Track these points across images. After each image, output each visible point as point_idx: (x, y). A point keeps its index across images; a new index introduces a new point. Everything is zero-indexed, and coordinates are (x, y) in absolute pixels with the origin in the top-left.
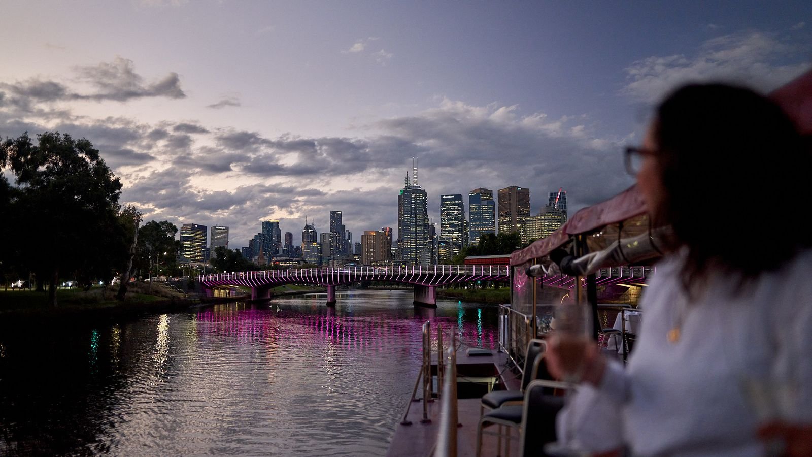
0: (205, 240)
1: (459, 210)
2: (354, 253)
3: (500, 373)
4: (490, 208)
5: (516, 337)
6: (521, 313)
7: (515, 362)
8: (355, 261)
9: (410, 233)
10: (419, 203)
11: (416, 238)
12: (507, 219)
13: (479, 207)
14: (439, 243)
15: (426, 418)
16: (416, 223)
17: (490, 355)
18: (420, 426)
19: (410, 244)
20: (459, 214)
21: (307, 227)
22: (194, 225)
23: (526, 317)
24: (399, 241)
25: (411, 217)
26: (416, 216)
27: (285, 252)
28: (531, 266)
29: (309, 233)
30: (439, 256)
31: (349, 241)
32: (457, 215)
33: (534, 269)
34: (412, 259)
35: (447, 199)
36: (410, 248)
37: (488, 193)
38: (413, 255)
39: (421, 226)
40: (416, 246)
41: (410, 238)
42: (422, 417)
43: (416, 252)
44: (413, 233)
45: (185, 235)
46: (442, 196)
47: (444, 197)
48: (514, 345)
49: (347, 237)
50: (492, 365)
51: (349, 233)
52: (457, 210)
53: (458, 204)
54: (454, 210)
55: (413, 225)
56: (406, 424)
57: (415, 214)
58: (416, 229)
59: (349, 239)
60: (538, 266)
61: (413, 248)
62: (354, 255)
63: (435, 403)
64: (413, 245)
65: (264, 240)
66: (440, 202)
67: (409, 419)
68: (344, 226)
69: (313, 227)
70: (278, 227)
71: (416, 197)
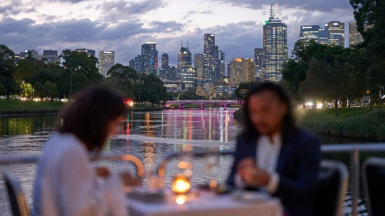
8: (225, 84)
9: (271, 60)
10: (279, 35)
11: (276, 64)
16: (276, 52)
19: (271, 70)
21: (183, 49)
25: (272, 46)
26: (276, 46)
29: (184, 54)
31: (222, 61)
35: (306, 30)
36: (271, 73)
39: (281, 54)
40: (276, 71)
41: (271, 64)
43: (276, 77)
46: (301, 27)
47: (303, 28)
49: (220, 57)
51: (222, 54)
53: (316, 34)
55: (273, 54)
57: (276, 44)
58: (276, 57)
59: (222, 59)
61: (273, 73)
62: (224, 77)
65: (144, 62)
68: (217, 47)
69: (187, 49)
70: (155, 48)
71: (276, 29)
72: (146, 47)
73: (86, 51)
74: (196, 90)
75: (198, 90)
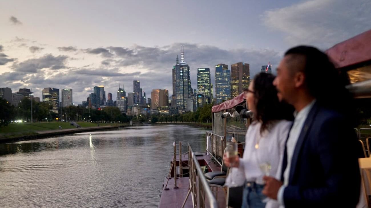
0: (59, 97)
1: (208, 77)
2: (147, 102)
3: (208, 164)
4: (228, 74)
5: (216, 146)
6: (219, 135)
7: (215, 159)
8: (147, 107)
9: (180, 90)
10: (185, 73)
11: (184, 93)
12: (237, 82)
13: (222, 74)
14: (198, 95)
15: (176, 186)
16: (183, 84)
17: (202, 155)
18: (173, 190)
19: (180, 97)
20: (208, 79)
21: (120, 90)
22: (50, 88)
23: (221, 137)
24: (173, 96)
25: (180, 81)
26: (183, 81)
27: (108, 104)
28: (223, 113)
29: (121, 93)
30: (198, 103)
31: (145, 97)
32: (207, 80)
33: (225, 115)
34: (181, 106)
35: (201, 71)
36: (180, 99)
37: (226, 67)
38: (182, 103)
39: (186, 86)
40: (184, 98)
41: (180, 93)
42: (174, 186)
43: (184, 101)
44: (181, 90)
45: (45, 94)
46: (198, 69)
47: (199, 70)
48: (215, 151)
49: (143, 95)
50: (204, 160)
51: (144, 93)
52: (206, 77)
53: (208, 74)
54: (205, 77)
55: (182, 86)
56: (167, 189)
57: (183, 79)
58: (184, 88)
59: (144, 96)
60: (227, 113)
61: (182, 99)
62: (147, 104)
63: (178, 179)
64: (182, 97)
65: (95, 97)
66: (197, 72)
67: (167, 187)
68: (141, 89)
69: (123, 89)
70: (103, 90)
71: (183, 69)
72: (97, 89)
73: (52, 89)
74: (127, 112)
75: (128, 112)
